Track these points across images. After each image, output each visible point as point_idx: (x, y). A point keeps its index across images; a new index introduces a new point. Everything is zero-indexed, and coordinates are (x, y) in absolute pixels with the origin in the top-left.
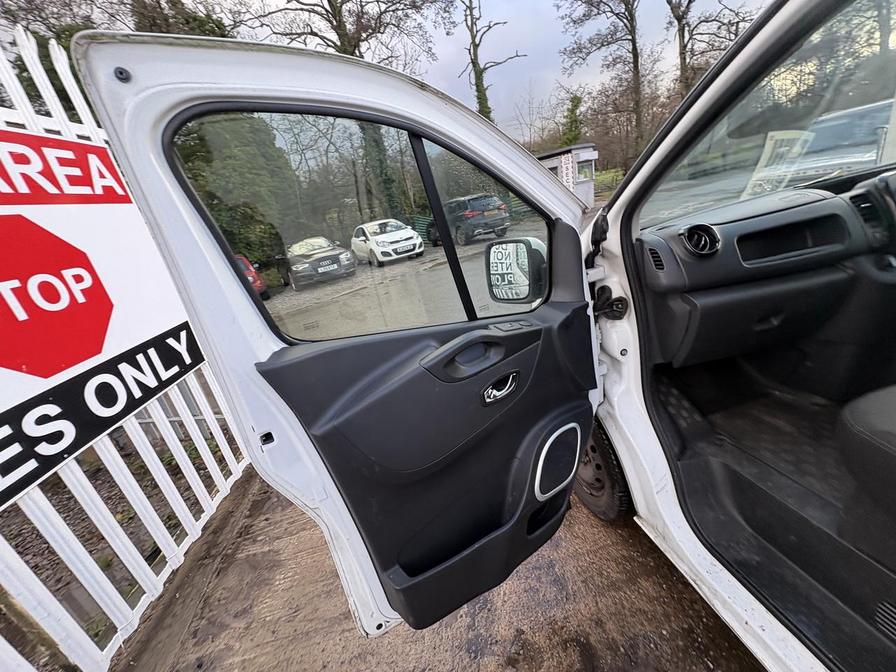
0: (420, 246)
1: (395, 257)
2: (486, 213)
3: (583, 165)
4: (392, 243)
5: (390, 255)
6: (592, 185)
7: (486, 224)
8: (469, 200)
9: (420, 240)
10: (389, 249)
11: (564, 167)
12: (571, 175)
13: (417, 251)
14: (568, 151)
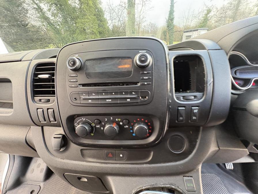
14: (197, 30)
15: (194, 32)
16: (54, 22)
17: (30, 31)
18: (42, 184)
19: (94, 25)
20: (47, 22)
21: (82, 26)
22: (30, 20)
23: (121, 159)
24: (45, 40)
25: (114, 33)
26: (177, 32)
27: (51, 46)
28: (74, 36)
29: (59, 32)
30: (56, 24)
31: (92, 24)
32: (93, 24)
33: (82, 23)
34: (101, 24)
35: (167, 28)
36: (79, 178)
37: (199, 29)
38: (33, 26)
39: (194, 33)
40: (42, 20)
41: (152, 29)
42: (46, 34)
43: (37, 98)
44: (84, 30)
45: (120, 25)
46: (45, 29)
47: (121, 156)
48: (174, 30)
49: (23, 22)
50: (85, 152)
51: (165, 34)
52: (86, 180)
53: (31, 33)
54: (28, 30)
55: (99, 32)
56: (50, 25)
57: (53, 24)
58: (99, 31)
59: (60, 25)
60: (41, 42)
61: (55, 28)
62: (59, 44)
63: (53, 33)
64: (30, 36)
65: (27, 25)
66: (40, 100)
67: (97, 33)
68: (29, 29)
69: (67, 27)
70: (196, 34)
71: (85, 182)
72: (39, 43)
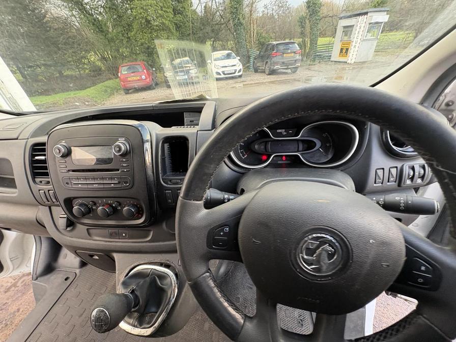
0: (239, 72)
1: (223, 76)
2: (285, 55)
3: (374, 25)
4: (223, 67)
5: (220, 74)
6: (375, 43)
7: (283, 63)
8: (277, 44)
9: (241, 67)
10: (220, 71)
11: (359, 26)
12: (361, 33)
13: (237, 74)
14: (366, 13)
15: (360, 18)
16: (91, 9)
17: (50, 28)
18: (78, 271)
19: (164, 11)
20: (80, 10)
21: (143, 14)
22: (49, 6)
23: (124, 238)
24: (80, 45)
25: (203, 25)
26: (326, 19)
27: (91, 55)
28: (129, 35)
29: (103, 27)
30: (96, 12)
31: (162, 10)
32: (164, 9)
33: (142, 8)
34: (179, 7)
35: (308, 11)
36: (92, 256)
37: (370, 10)
38: (56, 19)
39: (360, 21)
40: (70, 5)
41: (280, 13)
42: (80, 34)
43: (38, 180)
44: (148, 22)
45: (215, 7)
46: (77, 24)
47: (124, 235)
48: (321, 14)
49: (37, 11)
50: (91, 231)
51: (302, 23)
52: (97, 258)
53: (54, 31)
54: (47, 27)
55: (176, 24)
56: (84, 16)
57: (90, 11)
58: (176, 22)
59: (104, 14)
60: (73, 50)
61: (95, 20)
62: (106, 53)
63: (92, 31)
64: (53, 38)
65: (45, 17)
66: (41, 182)
67: (171, 27)
68: (48, 25)
69: (115, 17)
70: (364, 22)
71: (97, 259)
72: (70, 51)
